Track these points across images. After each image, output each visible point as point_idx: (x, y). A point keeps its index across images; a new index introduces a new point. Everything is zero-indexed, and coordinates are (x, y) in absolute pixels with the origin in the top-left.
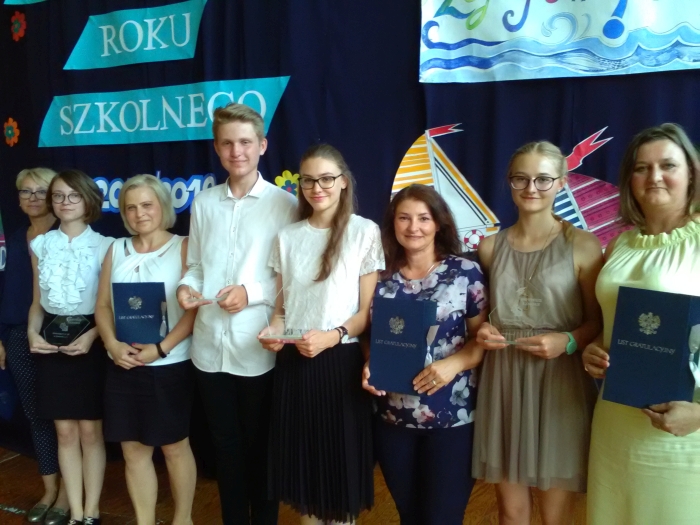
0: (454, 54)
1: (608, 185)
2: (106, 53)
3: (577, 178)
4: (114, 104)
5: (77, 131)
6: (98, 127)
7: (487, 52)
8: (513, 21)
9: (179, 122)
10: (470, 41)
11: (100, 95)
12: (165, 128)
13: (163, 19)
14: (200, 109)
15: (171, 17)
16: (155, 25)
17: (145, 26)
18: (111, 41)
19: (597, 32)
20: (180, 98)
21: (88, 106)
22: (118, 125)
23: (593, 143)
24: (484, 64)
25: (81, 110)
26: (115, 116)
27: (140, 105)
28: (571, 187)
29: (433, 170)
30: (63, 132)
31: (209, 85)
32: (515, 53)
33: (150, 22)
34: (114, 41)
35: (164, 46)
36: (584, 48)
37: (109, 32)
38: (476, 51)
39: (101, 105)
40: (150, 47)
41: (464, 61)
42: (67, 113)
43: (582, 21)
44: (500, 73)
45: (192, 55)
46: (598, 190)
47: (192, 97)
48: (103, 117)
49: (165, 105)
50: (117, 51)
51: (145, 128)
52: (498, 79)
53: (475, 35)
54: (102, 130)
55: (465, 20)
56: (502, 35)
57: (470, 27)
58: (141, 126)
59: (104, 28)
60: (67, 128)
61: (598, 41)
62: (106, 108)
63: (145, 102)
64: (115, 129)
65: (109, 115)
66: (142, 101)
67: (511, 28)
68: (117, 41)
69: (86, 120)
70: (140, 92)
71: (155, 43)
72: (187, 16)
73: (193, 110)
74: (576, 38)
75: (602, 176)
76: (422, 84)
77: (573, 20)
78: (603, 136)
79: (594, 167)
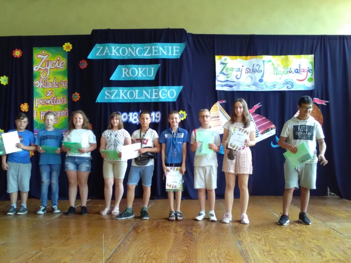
0: (224, 84)
1: (261, 116)
2: (123, 76)
4: (125, 91)
5: (112, 98)
6: (120, 97)
7: (232, 84)
8: (238, 77)
9: (149, 97)
10: (227, 81)
11: (121, 88)
12: (144, 98)
13: (144, 69)
14: (157, 93)
15: (147, 68)
16: (141, 70)
17: (138, 70)
18: (126, 73)
19: (257, 81)
20: (150, 90)
21: (117, 91)
22: (127, 96)
23: (257, 106)
24: (231, 86)
25: (114, 92)
26: (126, 94)
27: (136, 92)
28: (253, 116)
29: (219, 112)
30: (106, 98)
31: (160, 87)
32: (239, 85)
33: (140, 69)
34: (127, 73)
35: (144, 76)
36: (255, 84)
37: (125, 71)
38: (229, 83)
39: (121, 91)
40: (140, 76)
41: (226, 85)
42: (108, 92)
43: (254, 78)
44: (235, 89)
45: (153, 79)
46: (259, 117)
47: (154, 90)
48: (121, 94)
49: (144, 92)
50: (128, 76)
51: (137, 98)
52: (235, 90)
53: (229, 79)
54: (121, 98)
55: (226, 76)
56: (235, 80)
57: (228, 77)
58: (135, 97)
59: (123, 69)
60: (108, 97)
61: (258, 83)
62: (123, 92)
63: (137, 91)
64: (125, 98)
65: (124, 94)
66: (136, 91)
67: (237, 79)
68: (128, 73)
69: (116, 95)
70: (136, 88)
71: (141, 75)
72: (153, 68)
73: (154, 94)
74: (252, 82)
75: (260, 114)
76: (216, 91)
77: (252, 78)
78: (259, 105)
79: (258, 112)
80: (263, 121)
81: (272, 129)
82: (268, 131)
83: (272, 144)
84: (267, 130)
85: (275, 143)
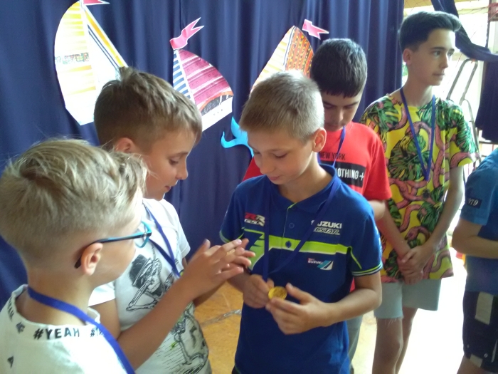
3: (185, 54)
23: (191, 29)
28: (182, 60)
29: (87, 37)
46: (197, 63)
75: (200, 55)
78: (198, 25)
79: (194, 46)
80: (208, 74)
81: (224, 98)
82: (217, 104)
83: (223, 139)
84: (214, 102)
85: (231, 137)
